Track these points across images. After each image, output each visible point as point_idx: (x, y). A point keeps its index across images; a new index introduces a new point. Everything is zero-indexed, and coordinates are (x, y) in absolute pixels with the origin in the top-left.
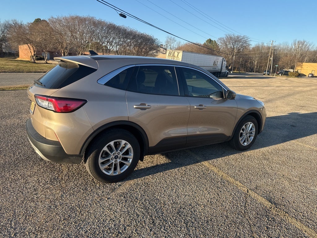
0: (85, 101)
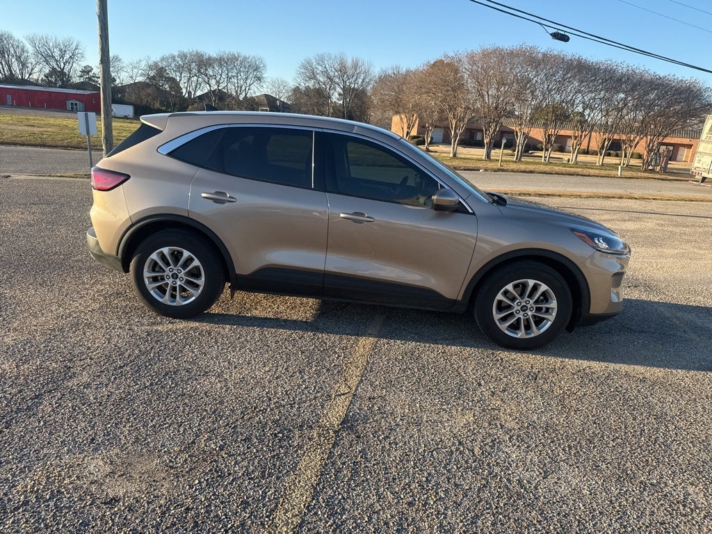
0: (128, 177)
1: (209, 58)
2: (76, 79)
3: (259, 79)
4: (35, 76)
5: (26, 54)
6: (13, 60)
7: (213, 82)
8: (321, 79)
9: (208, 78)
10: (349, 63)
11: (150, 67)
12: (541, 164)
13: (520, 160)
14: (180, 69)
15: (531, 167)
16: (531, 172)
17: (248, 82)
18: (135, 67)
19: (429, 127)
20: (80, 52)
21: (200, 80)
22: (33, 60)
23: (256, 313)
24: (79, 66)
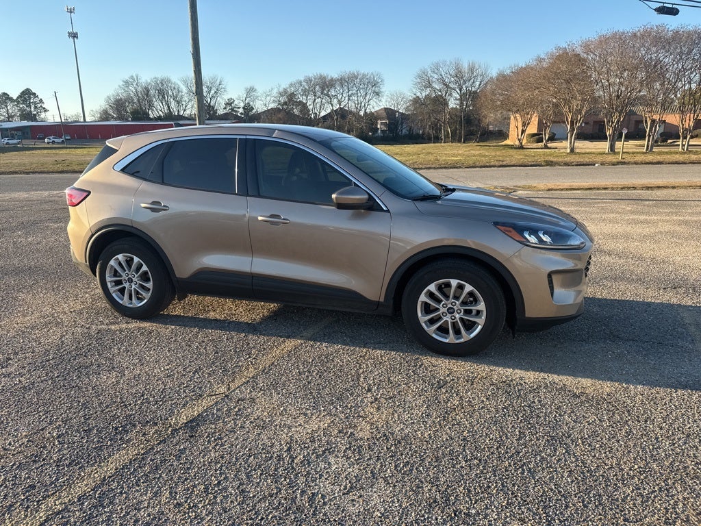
0: (89, 193)
1: (332, 80)
2: (221, 112)
3: (377, 94)
4: (188, 112)
5: (180, 94)
6: (172, 100)
7: (335, 101)
8: (437, 86)
9: (330, 99)
10: (465, 67)
11: (281, 94)
12: (677, 153)
13: (651, 150)
14: (306, 93)
15: (659, 158)
16: (659, 163)
17: (367, 98)
18: (268, 95)
19: (546, 123)
20: (223, 86)
21: (324, 101)
22: (186, 99)
23: (212, 315)
24: (223, 99)
